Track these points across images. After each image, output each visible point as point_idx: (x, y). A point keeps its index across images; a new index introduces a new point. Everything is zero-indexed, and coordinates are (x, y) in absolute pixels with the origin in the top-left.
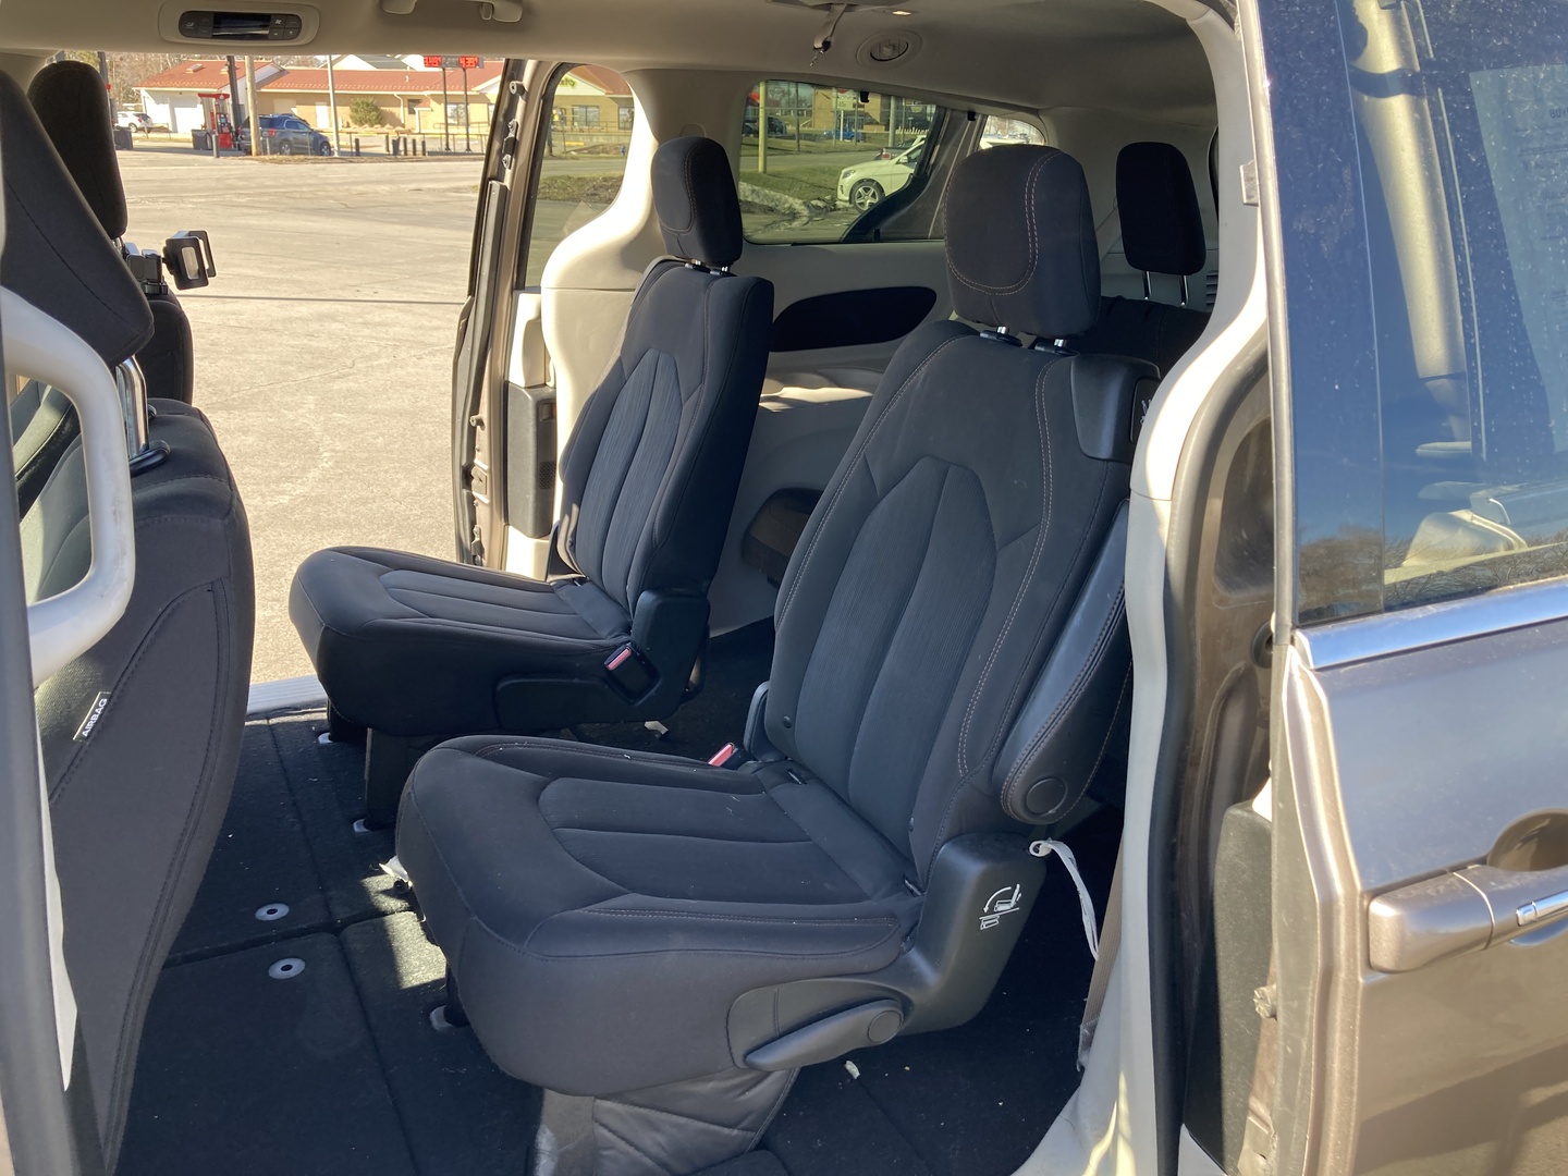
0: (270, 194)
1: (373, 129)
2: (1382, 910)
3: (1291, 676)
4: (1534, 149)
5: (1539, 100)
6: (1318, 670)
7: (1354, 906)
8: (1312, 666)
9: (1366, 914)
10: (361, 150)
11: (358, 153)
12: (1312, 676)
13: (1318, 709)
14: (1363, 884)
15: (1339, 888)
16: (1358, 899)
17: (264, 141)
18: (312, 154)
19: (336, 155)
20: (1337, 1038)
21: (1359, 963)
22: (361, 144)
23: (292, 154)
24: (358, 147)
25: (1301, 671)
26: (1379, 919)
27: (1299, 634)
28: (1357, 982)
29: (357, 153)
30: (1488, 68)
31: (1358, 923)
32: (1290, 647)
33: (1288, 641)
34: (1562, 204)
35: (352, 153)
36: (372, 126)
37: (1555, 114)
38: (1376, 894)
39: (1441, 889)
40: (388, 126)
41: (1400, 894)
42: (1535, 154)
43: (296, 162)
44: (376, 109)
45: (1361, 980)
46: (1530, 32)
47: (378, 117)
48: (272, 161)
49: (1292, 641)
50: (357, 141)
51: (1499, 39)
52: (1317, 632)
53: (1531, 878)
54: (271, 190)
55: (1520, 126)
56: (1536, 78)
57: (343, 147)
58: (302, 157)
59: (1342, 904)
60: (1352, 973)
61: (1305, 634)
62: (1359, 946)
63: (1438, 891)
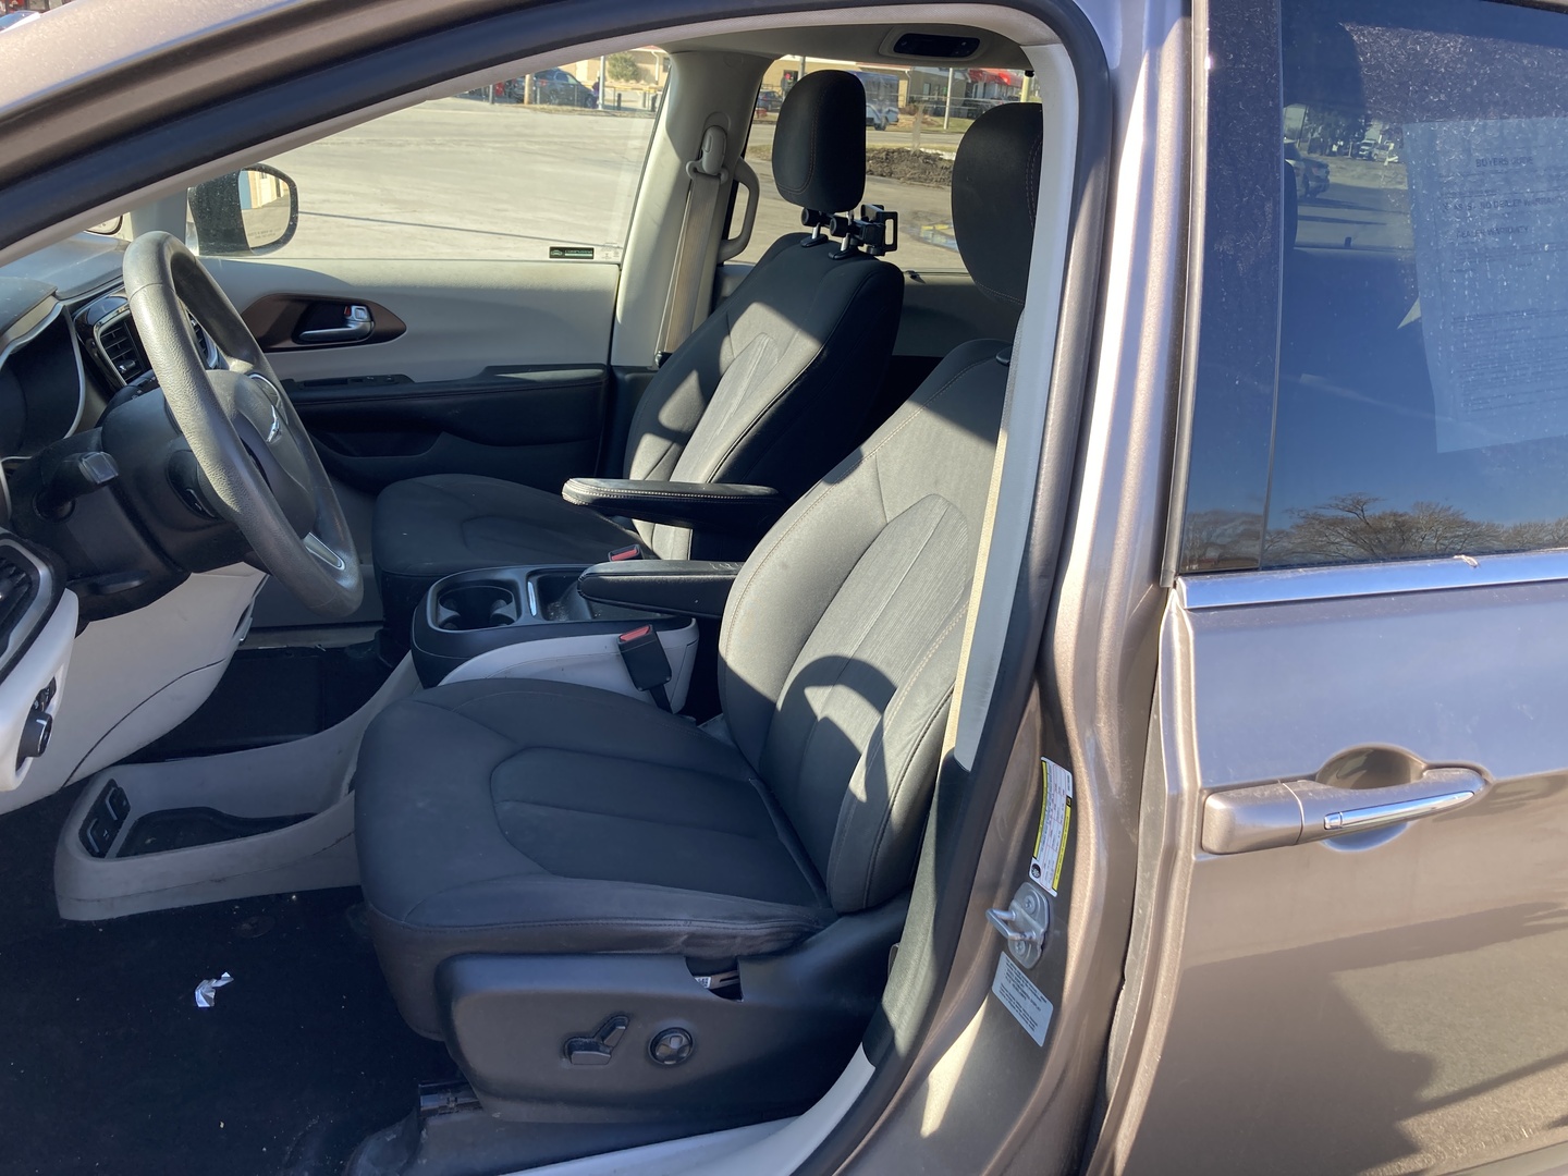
0: (555, 143)
1: (629, 84)
2: (1215, 804)
3: (1170, 612)
4: (1454, 194)
5: (1468, 151)
6: (1190, 610)
7: (1194, 798)
8: (1186, 607)
9: (1203, 807)
10: (623, 104)
11: (619, 108)
12: (1184, 613)
13: (1185, 641)
14: (1203, 782)
15: (1185, 785)
16: (1198, 793)
17: (536, 91)
18: (578, 106)
19: (600, 108)
20: (1173, 902)
21: (1193, 845)
22: (622, 99)
23: (560, 104)
24: (619, 100)
25: (1178, 608)
26: (1213, 811)
27: (1180, 580)
28: (1191, 858)
29: (617, 108)
30: (1420, 121)
31: (1196, 813)
32: (1173, 590)
33: (1171, 585)
34: (1473, 243)
35: (614, 108)
36: (627, 81)
37: (1480, 163)
38: (1214, 791)
39: (1266, 793)
40: (642, 82)
41: (1232, 793)
42: (1454, 198)
43: (564, 112)
44: (633, 65)
45: (1193, 858)
46: (1469, 89)
47: (633, 74)
48: (543, 110)
49: (1175, 586)
50: (620, 96)
51: (1436, 95)
52: (1194, 580)
53: (1343, 793)
54: (556, 140)
55: (1444, 172)
56: (1467, 131)
57: (608, 101)
58: (570, 108)
59: (1186, 797)
60: (1188, 851)
61: (1185, 580)
62: (1194, 831)
63: (1263, 795)
